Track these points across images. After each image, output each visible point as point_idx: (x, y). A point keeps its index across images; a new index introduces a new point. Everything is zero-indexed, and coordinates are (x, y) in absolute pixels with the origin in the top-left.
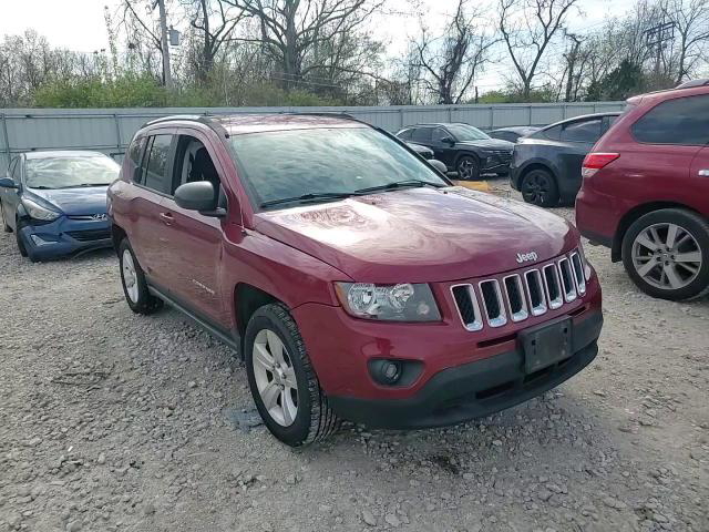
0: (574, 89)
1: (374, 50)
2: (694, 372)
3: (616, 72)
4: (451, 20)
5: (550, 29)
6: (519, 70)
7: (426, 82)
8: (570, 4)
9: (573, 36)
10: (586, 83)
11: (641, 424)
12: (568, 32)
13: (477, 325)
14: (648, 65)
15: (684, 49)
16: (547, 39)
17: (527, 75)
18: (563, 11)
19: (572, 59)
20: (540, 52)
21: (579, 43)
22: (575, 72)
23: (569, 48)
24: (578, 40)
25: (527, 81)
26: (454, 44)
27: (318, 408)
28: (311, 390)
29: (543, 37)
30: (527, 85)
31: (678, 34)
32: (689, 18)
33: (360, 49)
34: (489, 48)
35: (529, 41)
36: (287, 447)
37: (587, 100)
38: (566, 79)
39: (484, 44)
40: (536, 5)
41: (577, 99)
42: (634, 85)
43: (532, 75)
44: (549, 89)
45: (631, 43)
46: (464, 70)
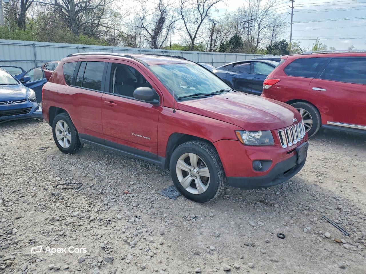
0: (213, 45)
1: (115, 16)
2: (324, 164)
3: (232, 39)
4: (157, 6)
5: (203, 16)
6: (190, 34)
7: (144, 36)
8: (212, 5)
9: (212, 21)
10: (218, 43)
11: (319, 182)
12: (210, 18)
13: (285, 146)
14: (244, 38)
15: (259, 32)
16: (202, 21)
17: (193, 37)
18: (209, 8)
19: (212, 31)
20: (199, 27)
21: (215, 24)
22: (214, 38)
23: (211, 26)
24: (215, 22)
25: (193, 40)
26: (159, 18)
27: (221, 184)
28: (219, 176)
29: (200, 19)
30: (193, 42)
31: (256, 24)
32: (261, 18)
33: (108, 15)
34: (176, 22)
35: (194, 20)
36: (198, 203)
37: (220, 51)
38: (210, 41)
39: (173, 20)
40: (197, 4)
41: (214, 51)
42: (240, 46)
43: (195, 37)
44: (202, 44)
45: (236, 27)
46: (164, 32)
